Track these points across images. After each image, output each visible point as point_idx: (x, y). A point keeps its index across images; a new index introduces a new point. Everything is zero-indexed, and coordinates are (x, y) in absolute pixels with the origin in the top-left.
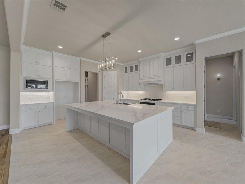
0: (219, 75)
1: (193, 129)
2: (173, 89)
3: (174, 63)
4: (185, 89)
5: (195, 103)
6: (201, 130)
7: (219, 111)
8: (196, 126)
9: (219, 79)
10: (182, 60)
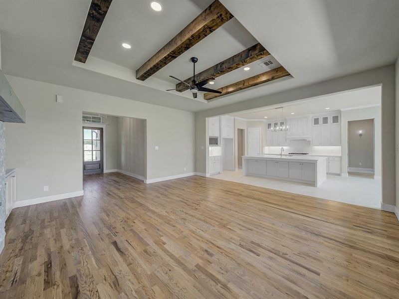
0: (360, 132)
1: (339, 175)
2: (321, 144)
3: (322, 123)
4: (331, 145)
5: (341, 155)
6: (345, 175)
7: (360, 164)
8: (341, 172)
9: (361, 135)
10: (329, 121)
